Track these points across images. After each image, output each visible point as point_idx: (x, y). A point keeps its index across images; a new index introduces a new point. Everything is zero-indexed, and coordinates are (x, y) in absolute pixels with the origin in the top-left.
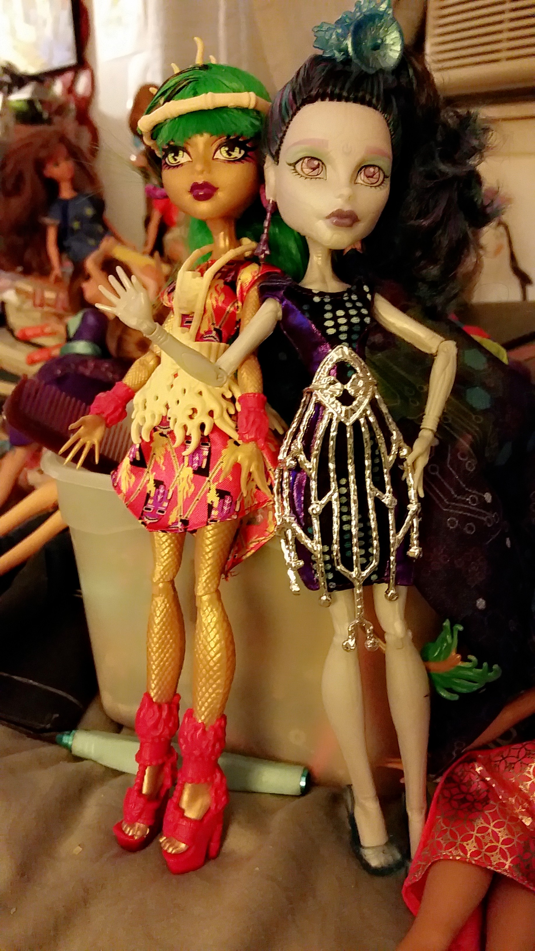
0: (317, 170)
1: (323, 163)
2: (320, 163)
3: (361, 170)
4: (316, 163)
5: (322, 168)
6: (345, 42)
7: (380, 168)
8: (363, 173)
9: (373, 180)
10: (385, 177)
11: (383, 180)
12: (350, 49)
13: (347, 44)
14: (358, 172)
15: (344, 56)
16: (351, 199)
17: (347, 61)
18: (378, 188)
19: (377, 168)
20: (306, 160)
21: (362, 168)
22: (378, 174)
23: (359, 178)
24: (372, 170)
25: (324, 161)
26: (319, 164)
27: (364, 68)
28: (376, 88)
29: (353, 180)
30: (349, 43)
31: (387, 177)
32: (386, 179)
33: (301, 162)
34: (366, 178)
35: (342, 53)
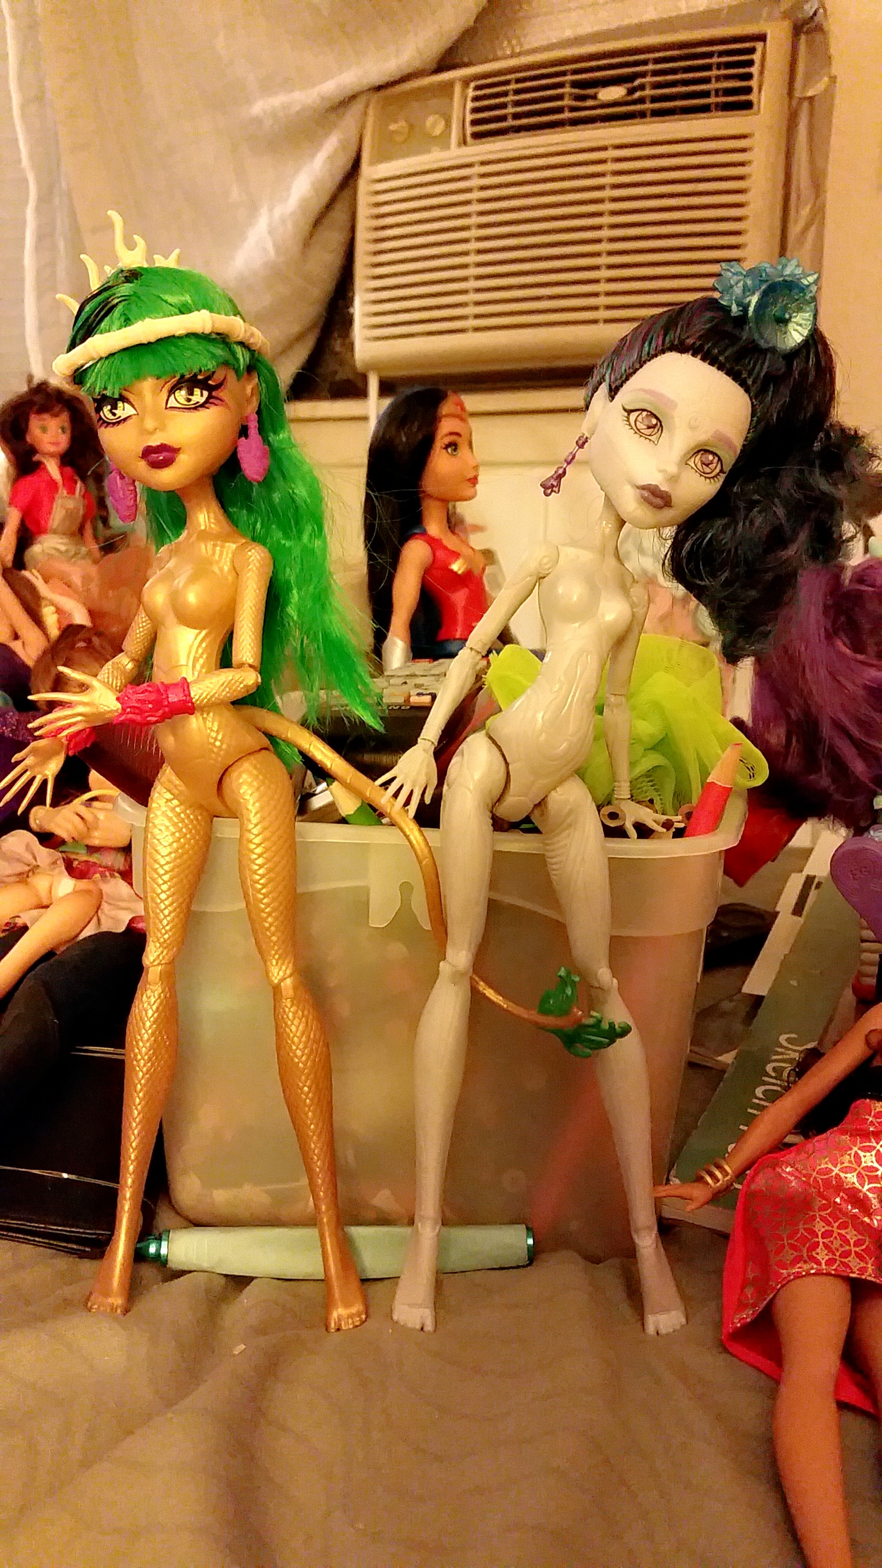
0: (652, 430)
1: (661, 425)
2: (659, 424)
3: (698, 452)
4: (654, 421)
5: (658, 430)
6: (750, 298)
7: (720, 459)
8: (699, 456)
9: (707, 470)
10: (722, 471)
11: (718, 474)
12: (751, 309)
13: (750, 302)
14: (695, 453)
15: (741, 313)
16: (673, 479)
17: (742, 319)
18: (708, 481)
19: (716, 458)
20: (645, 413)
21: (702, 450)
22: (714, 465)
23: (692, 460)
24: (711, 457)
25: (663, 424)
26: (656, 424)
27: (756, 336)
28: (758, 367)
29: (685, 461)
30: (754, 299)
31: (724, 473)
32: (721, 474)
33: (640, 412)
34: (699, 464)
35: (741, 308)
